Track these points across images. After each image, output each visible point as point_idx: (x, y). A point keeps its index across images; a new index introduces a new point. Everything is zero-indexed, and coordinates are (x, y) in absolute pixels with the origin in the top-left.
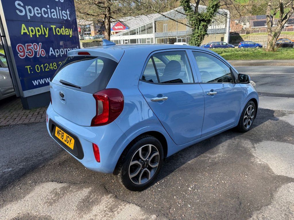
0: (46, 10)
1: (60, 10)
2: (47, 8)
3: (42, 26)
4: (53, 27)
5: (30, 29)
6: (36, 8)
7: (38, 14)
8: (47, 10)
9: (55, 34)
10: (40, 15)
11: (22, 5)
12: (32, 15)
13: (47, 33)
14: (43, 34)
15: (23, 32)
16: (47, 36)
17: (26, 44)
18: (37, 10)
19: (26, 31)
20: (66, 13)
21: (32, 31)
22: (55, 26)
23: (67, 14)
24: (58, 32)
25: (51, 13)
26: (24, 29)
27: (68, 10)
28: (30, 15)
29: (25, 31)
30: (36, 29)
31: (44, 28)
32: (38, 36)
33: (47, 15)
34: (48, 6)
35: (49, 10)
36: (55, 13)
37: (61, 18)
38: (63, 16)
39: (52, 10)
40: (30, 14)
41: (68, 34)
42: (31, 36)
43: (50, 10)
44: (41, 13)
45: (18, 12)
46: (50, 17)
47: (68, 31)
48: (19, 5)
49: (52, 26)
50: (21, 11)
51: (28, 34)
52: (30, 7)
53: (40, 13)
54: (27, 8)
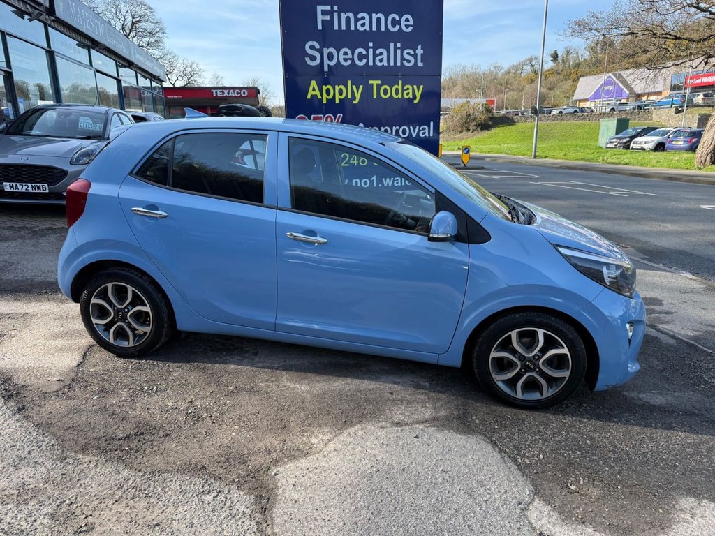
0: (364, 52)
1: (399, 48)
2: (367, 49)
3: (349, 82)
4: (375, 83)
5: (325, 88)
6: (342, 51)
7: (345, 60)
8: (368, 52)
9: (375, 96)
10: (349, 62)
11: (317, 46)
12: (333, 63)
13: (358, 96)
14: (350, 97)
15: (311, 93)
16: (356, 102)
17: (312, 116)
18: (345, 53)
19: (317, 92)
20: (415, 52)
21: (328, 92)
22: (379, 82)
23: (415, 56)
24: (385, 92)
25: (375, 56)
26: (314, 90)
27: (419, 47)
28: (329, 65)
29: (314, 93)
30: (337, 88)
31: (354, 87)
32: (337, 102)
33: (364, 61)
34: (371, 44)
35: (371, 51)
36: (385, 56)
37: (399, 64)
38: (403, 59)
39: (378, 51)
40: (328, 62)
41: (411, 96)
42: (325, 102)
43: (374, 52)
44: (352, 59)
45: (308, 60)
46: (371, 63)
47: (410, 91)
48: (312, 48)
49: (371, 82)
50: (313, 58)
51: (320, 97)
52: (332, 50)
53: (349, 59)
54: (326, 51)
